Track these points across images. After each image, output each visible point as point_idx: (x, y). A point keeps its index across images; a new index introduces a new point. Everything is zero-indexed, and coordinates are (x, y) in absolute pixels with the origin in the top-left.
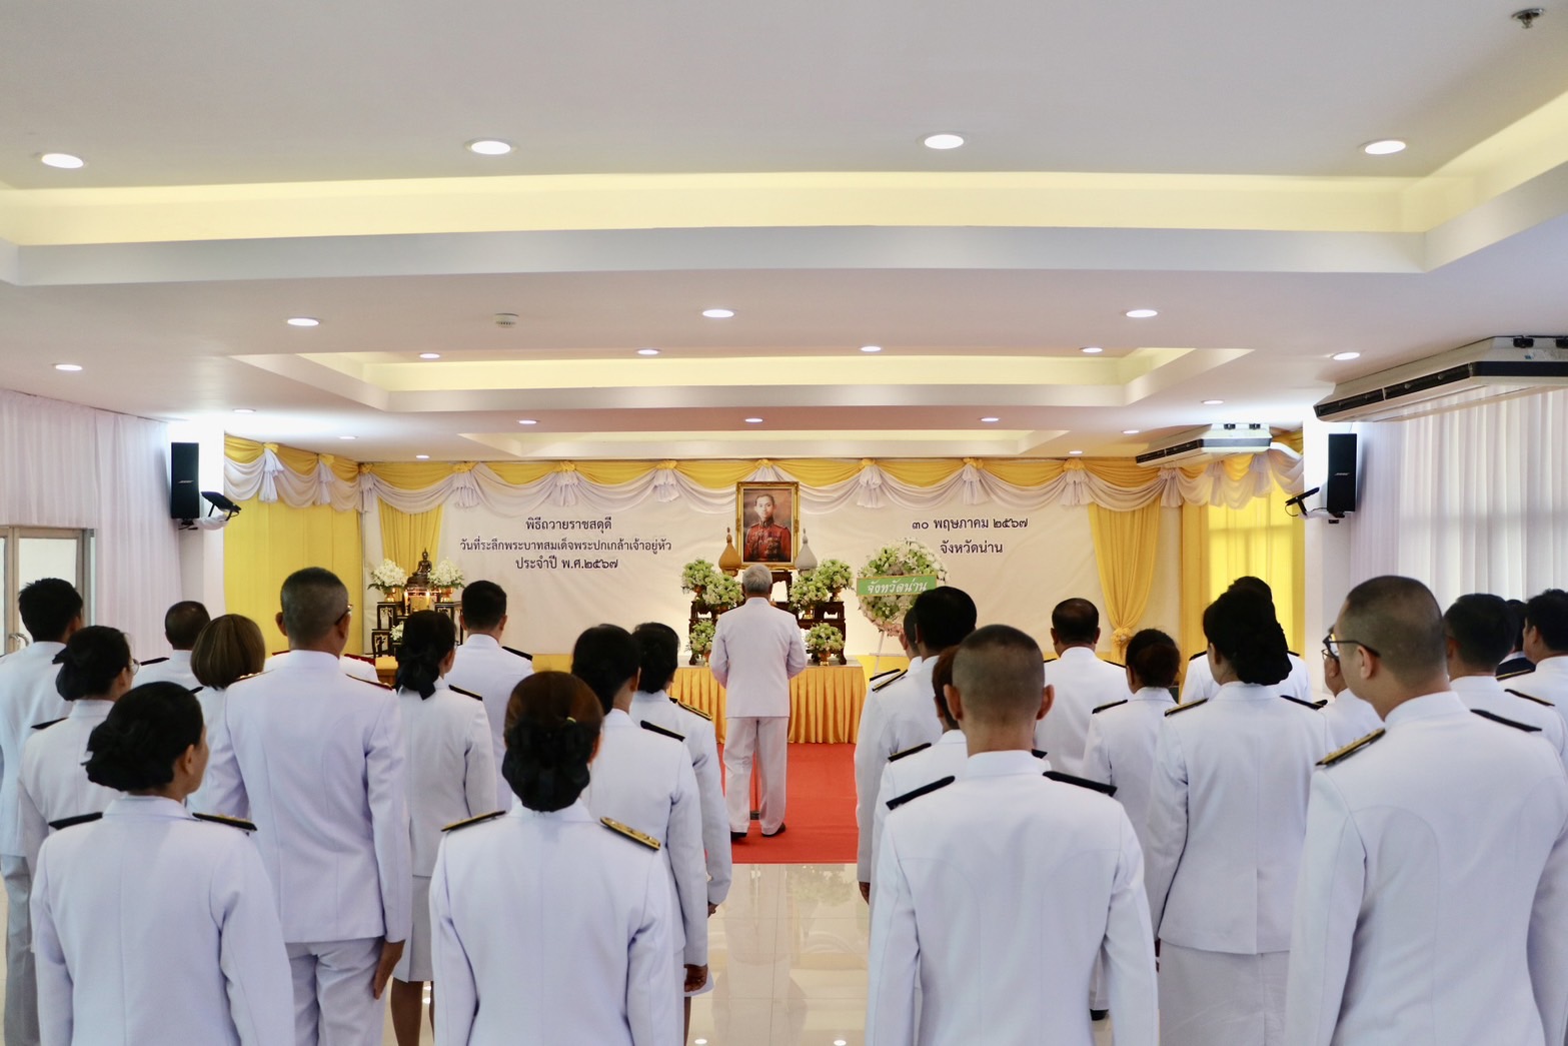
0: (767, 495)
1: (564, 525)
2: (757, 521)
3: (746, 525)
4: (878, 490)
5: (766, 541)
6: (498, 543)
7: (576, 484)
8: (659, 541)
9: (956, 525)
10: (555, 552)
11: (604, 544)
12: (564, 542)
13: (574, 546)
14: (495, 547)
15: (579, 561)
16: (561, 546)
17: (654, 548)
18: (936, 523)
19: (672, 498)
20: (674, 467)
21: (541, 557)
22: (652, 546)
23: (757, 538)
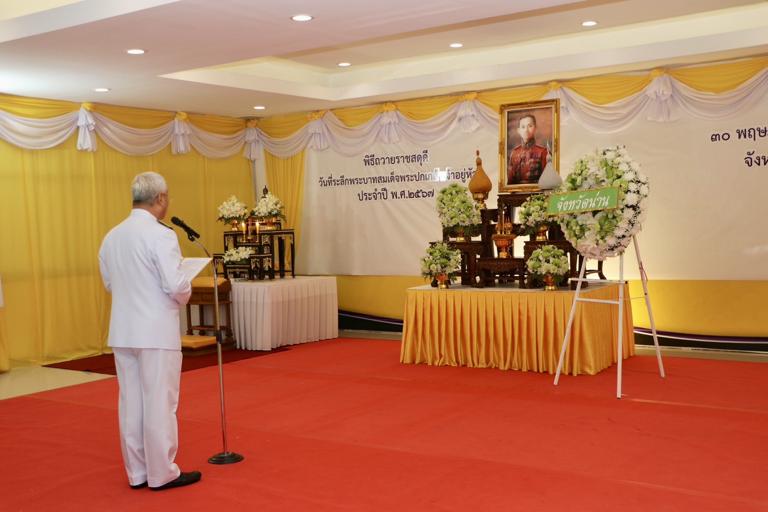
0: (529, 116)
1: (392, 160)
4: (669, 102)
5: (527, 163)
6: (344, 179)
7: (397, 122)
8: (467, 170)
9: (764, 133)
10: (386, 185)
11: (422, 176)
12: (392, 175)
13: (400, 179)
14: (342, 183)
15: (404, 191)
16: (390, 179)
17: (463, 177)
18: (739, 133)
19: (474, 128)
20: (475, 98)
21: (376, 190)
22: (461, 175)
23: (519, 160)
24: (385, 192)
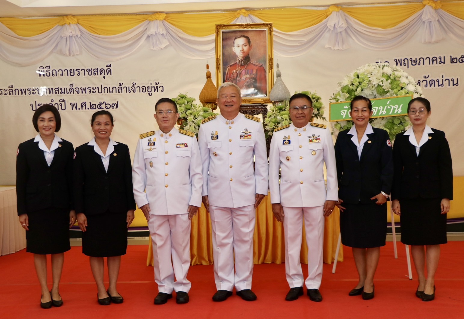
0: (244, 36)
1: (71, 73)
2: (236, 60)
3: (225, 64)
4: (344, 34)
5: (243, 78)
7: (79, 35)
8: (153, 85)
9: (415, 62)
10: (64, 96)
11: (106, 89)
12: (71, 87)
13: (80, 91)
14: (11, 92)
15: (85, 103)
16: (68, 91)
17: (150, 90)
18: (396, 61)
19: (163, 46)
20: (164, 19)
21: (52, 101)
22: (147, 89)
23: (235, 76)
24: (63, 103)
